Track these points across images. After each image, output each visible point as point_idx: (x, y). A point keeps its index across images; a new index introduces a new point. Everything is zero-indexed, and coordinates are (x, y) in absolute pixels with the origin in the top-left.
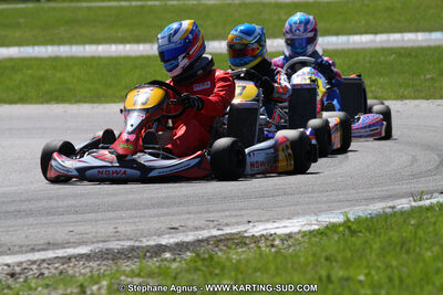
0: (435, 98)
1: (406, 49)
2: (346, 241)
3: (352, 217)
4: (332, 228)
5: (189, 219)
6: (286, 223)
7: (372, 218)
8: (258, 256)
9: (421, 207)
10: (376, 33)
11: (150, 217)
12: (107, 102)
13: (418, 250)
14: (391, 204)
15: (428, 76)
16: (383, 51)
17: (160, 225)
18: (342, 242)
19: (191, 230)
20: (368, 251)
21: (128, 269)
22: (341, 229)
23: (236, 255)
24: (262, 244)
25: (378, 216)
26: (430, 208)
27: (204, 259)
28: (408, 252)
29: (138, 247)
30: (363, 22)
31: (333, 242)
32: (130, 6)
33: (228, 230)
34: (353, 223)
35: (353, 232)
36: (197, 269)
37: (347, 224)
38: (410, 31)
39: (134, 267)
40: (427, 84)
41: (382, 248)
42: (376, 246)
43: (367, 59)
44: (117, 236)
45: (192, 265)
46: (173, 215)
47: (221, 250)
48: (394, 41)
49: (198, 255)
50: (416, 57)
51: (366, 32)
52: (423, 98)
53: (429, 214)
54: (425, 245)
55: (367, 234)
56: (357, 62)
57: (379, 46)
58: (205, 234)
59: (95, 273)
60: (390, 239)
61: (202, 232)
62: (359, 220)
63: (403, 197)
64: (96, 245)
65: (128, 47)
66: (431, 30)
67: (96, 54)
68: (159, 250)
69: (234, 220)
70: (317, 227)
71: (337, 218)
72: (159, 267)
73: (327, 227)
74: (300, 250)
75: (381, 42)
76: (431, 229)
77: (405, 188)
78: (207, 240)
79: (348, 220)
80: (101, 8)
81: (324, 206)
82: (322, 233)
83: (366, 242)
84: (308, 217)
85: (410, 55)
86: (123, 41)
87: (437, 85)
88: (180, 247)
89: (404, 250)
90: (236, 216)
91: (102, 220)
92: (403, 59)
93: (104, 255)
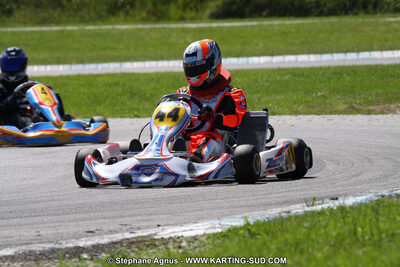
0: (326, 114)
1: (299, 69)
2: (246, 242)
3: (251, 222)
4: (234, 231)
5: (104, 223)
6: (192, 226)
7: (269, 222)
9: (314, 212)
10: (272, 55)
11: (69, 221)
13: (310, 250)
14: (286, 209)
15: (319, 94)
16: (281, 71)
17: (76, 230)
18: (242, 244)
19: (106, 234)
23: (147, 256)
24: (170, 246)
26: (322, 213)
28: (301, 252)
29: (58, 249)
30: (261, 45)
31: (234, 243)
32: (51, 31)
33: (140, 233)
34: (252, 226)
35: (252, 235)
37: (247, 226)
38: (303, 53)
40: (319, 100)
41: (278, 249)
42: (273, 247)
43: (264, 79)
44: (39, 239)
46: (91, 220)
47: (133, 251)
48: (289, 62)
49: (112, 256)
50: (307, 77)
51: (264, 54)
52: (314, 113)
53: (321, 218)
54: (316, 246)
55: (266, 236)
56: (256, 81)
57: (276, 66)
58: (118, 237)
60: (286, 240)
61: (116, 235)
62: (257, 224)
63: (298, 203)
64: (20, 247)
65: (49, 68)
66: (322, 52)
68: (77, 252)
69: (145, 224)
70: (220, 230)
71: (238, 222)
73: (229, 230)
74: (205, 251)
75: (277, 63)
76: (322, 231)
77: (299, 195)
78: (121, 243)
79: (248, 224)
80: (25, 33)
81: (226, 211)
82: (224, 236)
83: (265, 243)
84: (212, 221)
85: (303, 75)
86: (44, 62)
87: (328, 101)
88: (97, 249)
89: (298, 251)
90: (147, 220)
91: (26, 224)
92: (297, 78)
93: (27, 256)
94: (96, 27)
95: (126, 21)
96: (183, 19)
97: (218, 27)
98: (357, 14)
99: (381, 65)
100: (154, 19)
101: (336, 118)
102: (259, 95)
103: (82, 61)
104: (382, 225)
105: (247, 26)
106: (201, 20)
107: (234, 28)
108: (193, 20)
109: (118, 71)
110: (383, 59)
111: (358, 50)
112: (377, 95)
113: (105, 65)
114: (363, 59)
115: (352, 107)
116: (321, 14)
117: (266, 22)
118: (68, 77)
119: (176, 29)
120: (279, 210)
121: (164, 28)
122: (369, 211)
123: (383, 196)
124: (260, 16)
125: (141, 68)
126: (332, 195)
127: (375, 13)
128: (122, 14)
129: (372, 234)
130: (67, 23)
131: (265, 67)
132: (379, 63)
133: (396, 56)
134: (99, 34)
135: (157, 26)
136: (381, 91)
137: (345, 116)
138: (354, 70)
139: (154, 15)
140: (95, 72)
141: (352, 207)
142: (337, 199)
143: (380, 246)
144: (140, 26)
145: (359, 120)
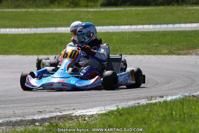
0: (158, 55)
1: (145, 32)
3: (120, 108)
4: (111, 112)
5: (47, 108)
6: (91, 110)
7: (129, 108)
8: (78, 125)
9: (151, 103)
10: (131, 25)
11: (29, 106)
12: (10, 55)
13: (150, 123)
14: (138, 102)
15: (154, 45)
16: (135, 33)
17: (33, 111)
18: (116, 119)
19: (48, 113)
20: (127, 123)
21: (19, 130)
22: (115, 113)
24: (80, 119)
25: (132, 107)
26: (155, 104)
27: (54, 126)
28: (145, 124)
29: (24, 120)
30: (126, 20)
31: (112, 119)
32: (21, 11)
33: (65, 113)
34: (121, 110)
35: (121, 115)
36: (50, 130)
37: (118, 110)
38: (146, 24)
39: (22, 129)
40: (154, 48)
41: (134, 122)
42: (131, 121)
43: (127, 36)
44: (15, 115)
45: (48, 128)
46: (40, 106)
47: (61, 122)
48: (140, 29)
49: (51, 124)
50: (149, 36)
51: (127, 25)
52: (152, 54)
53: (155, 107)
54: (153, 121)
55: (127, 115)
56: (124, 38)
57: (133, 30)
58: (54, 114)
59: (4, 132)
60: (137, 118)
61: (53, 114)
62: (123, 109)
63: (143, 99)
64: (5, 119)
65: (20, 30)
66: (156, 24)
67: (5, 33)
68: (33, 122)
69: (67, 108)
70: (104, 112)
71: (113, 108)
72: (34, 129)
73: (109, 112)
74: (97, 122)
75: (133, 29)
76: (156, 113)
77: (144, 95)
78: (55, 117)
79: (119, 109)
80: (8, 12)
81: (108, 103)
82: (107, 115)
83: (127, 119)
84: (100, 107)
85: (146, 35)
86: (18, 27)
87: (158, 48)
88: (43, 120)
89: (143, 122)
90: (68, 106)
91: (8, 108)
92: (143, 37)
93: (9, 124)
94: (44, 10)
95: (59, 7)
96: (87, 6)
97: (104, 11)
98: (173, 5)
99: (185, 31)
100: (72, 6)
101: (162, 57)
102: (125, 45)
103: (36, 27)
104: (185, 111)
105: (119, 10)
106: (96, 7)
107: (113, 11)
108: (92, 7)
109: (54, 32)
110: (186, 28)
111: (174, 23)
112: (183, 46)
113: (48, 29)
114: (176, 27)
115: (170, 51)
116: (156, 5)
117: (128, 9)
118: (29, 35)
119: (84, 11)
120: (134, 102)
121: (77, 11)
122: (179, 103)
123: (186, 96)
124: (126, 5)
125: (66, 30)
126: (160, 95)
127: (183, 5)
128: (56, 3)
129: (180, 115)
130: (29, 7)
131: (127, 31)
132: (184, 29)
133: (193, 26)
134: (45, 14)
135: (74, 9)
136: (185, 44)
137: (167, 56)
138: (172, 33)
139: (72, 4)
140: (43, 32)
141: (170, 102)
142: (163, 97)
143: (184, 121)
144: (66, 10)
145: (174, 58)
